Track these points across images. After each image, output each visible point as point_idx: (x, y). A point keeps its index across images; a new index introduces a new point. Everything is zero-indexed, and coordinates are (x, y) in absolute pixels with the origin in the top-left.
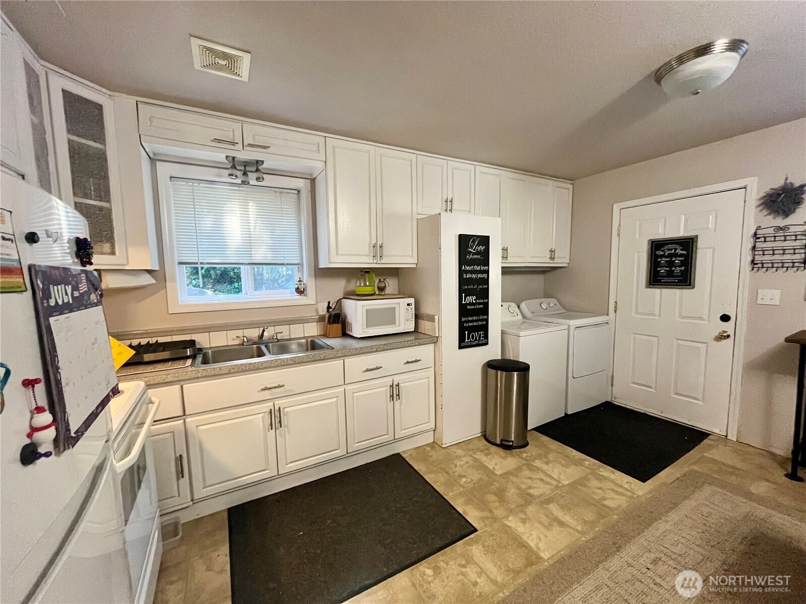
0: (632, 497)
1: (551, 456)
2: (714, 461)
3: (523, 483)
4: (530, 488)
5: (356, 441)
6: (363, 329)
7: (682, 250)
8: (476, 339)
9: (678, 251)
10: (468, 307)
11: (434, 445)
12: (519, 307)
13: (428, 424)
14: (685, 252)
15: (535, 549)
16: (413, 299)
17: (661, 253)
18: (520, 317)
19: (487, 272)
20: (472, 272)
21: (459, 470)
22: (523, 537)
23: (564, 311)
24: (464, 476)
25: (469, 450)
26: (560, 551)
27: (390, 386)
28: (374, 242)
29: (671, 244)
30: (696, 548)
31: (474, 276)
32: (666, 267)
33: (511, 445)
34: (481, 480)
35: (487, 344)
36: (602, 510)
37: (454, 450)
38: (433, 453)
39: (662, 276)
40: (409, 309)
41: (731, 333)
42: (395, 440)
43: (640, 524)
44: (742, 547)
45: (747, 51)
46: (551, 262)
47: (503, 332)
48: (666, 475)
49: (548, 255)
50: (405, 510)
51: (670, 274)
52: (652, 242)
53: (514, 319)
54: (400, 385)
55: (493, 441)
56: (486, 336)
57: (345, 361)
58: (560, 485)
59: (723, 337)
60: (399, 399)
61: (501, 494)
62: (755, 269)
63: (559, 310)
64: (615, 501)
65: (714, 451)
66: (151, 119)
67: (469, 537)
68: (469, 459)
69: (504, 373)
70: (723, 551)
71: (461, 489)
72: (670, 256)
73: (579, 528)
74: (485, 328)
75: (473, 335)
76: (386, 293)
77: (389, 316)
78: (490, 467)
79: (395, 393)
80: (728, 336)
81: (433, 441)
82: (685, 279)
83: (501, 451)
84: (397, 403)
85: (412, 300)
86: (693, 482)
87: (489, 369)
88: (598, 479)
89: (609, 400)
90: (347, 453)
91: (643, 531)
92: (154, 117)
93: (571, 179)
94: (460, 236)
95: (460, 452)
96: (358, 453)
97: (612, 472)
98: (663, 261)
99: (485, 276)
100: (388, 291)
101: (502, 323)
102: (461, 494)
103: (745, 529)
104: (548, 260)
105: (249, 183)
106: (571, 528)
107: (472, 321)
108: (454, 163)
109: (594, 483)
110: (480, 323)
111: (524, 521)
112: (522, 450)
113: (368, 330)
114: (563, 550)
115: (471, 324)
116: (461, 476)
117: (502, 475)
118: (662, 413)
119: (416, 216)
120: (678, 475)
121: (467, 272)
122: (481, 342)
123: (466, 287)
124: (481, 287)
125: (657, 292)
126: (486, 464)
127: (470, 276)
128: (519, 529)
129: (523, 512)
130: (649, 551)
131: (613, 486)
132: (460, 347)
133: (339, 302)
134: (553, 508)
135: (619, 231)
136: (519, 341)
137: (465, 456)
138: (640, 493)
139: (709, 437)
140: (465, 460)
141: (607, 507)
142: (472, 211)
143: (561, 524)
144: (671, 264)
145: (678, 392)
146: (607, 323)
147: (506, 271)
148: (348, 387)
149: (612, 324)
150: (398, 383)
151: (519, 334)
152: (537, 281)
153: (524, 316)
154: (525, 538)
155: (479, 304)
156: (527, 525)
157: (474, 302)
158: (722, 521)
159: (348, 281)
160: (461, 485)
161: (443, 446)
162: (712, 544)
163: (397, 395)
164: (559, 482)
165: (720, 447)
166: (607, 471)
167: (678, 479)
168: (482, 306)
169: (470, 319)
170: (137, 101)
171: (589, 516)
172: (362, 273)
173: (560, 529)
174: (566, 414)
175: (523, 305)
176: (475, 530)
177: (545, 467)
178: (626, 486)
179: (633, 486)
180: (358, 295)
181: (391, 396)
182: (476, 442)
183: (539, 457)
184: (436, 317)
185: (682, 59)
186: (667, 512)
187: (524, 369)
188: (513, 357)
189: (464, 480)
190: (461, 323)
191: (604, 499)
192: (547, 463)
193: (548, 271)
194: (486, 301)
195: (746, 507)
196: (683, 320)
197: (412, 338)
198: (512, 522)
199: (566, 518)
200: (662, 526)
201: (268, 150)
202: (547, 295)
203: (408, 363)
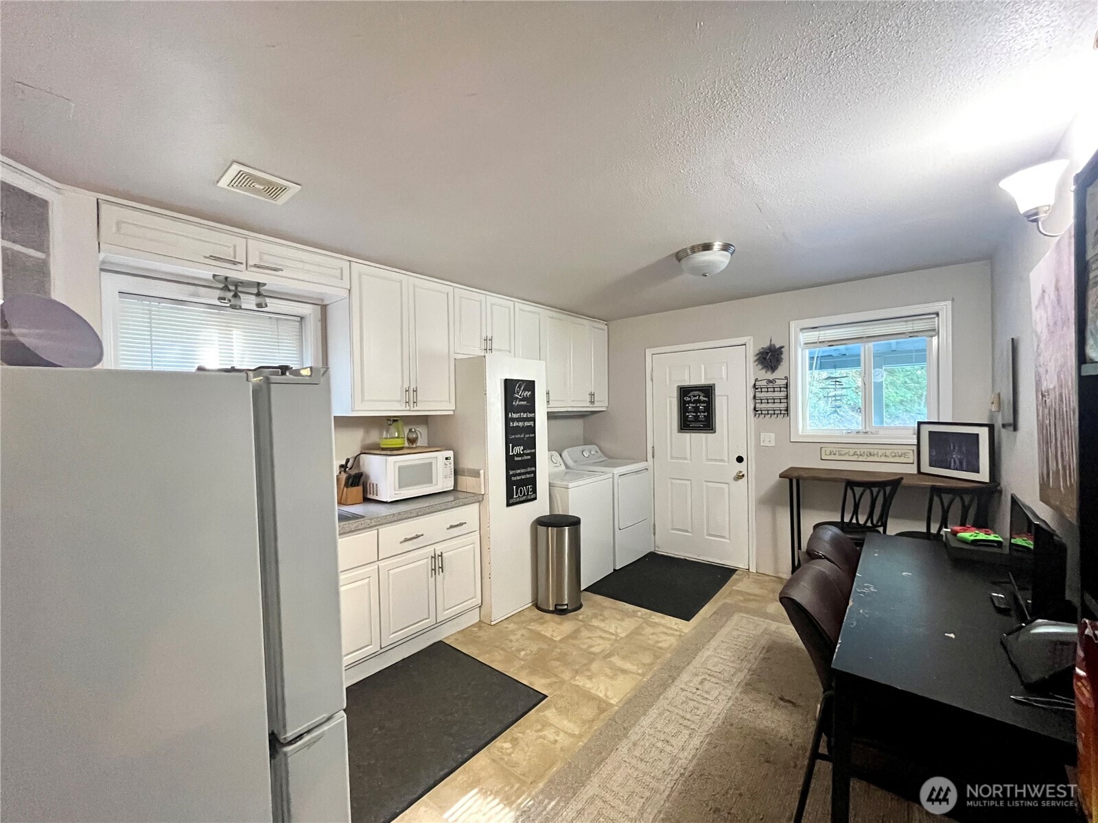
0: (680, 636)
1: (606, 613)
2: (740, 593)
3: (583, 644)
4: (591, 646)
5: (391, 632)
6: (395, 490)
7: (704, 397)
8: (524, 495)
9: (701, 397)
10: (516, 459)
11: (480, 624)
12: (561, 456)
13: (474, 599)
14: (706, 399)
15: (604, 698)
16: (452, 452)
17: (688, 399)
18: (563, 467)
19: (533, 419)
20: (519, 420)
21: (515, 645)
22: (592, 691)
23: (606, 458)
24: (523, 650)
25: (523, 622)
26: (627, 694)
27: (432, 557)
28: (406, 386)
29: (696, 390)
30: (731, 664)
31: (521, 424)
32: (693, 412)
33: (565, 609)
34: (540, 649)
35: (535, 499)
36: (656, 652)
37: (506, 626)
38: (481, 633)
39: (689, 421)
40: (448, 463)
41: (745, 472)
42: (438, 624)
43: (688, 656)
44: (761, 655)
45: (734, 250)
46: (591, 406)
47: (550, 485)
48: (706, 611)
49: (588, 398)
50: (465, 696)
51: (696, 419)
52: (681, 388)
53: (557, 470)
54: (443, 554)
55: (546, 608)
56: (534, 491)
57: (380, 530)
58: (618, 638)
59: (740, 477)
60: (442, 572)
61: (563, 658)
62: (757, 415)
63: (600, 457)
64: (668, 642)
65: (740, 584)
66: (119, 224)
67: (540, 705)
68: (523, 632)
69: (555, 529)
70: (749, 661)
71: (523, 663)
72: (696, 402)
73: (640, 671)
74: (533, 481)
75: (521, 490)
76: (418, 445)
77: (425, 473)
78: (548, 635)
79: (438, 564)
80: (743, 476)
81: (478, 620)
82: (708, 425)
83: (556, 617)
84: (440, 577)
85: (450, 454)
86: (725, 613)
87: (539, 527)
88: (651, 626)
89: (653, 550)
90: (381, 648)
91: (691, 661)
92: (124, 222)
93: (606, 320)
94: (506, 381)
95: (512, 626)
96: (394, 646)
97: (662, 617)
98: (690, 406)
99: (531, 423)
100: (419, 443)
101: (549, 475)
102: (522, 667)
103: (763, 642)
104: (588, 404)
105: (240, 307)
106: (634, 673)
107: (520, 474)
108: (493, 299)
109: (648, 630)
110: (528, 476)
111: (590, 678)
112: (578, 612)
113: (401, 492)
114: (628, 693)
115: (519, 478)
116: (519, 651)
117: (561, 641)
118: (698, 556)
119: (453, 356)
120: (714, 610)
121: (513, 420)
122: (529, 497)
123: (513, 437)
124: (528, 436)
125: (687, 436)
126: (543, 633)
127: (517, 424)
128: (587, 686)
129: (588, 670)
130: (697, 675)
131: (665, 630)
132: (508, 505)
133: (357, 458)
134: (615, 660)
135: (652, 375)
136: (568, 492)
137: (518, 629)
138: (686, 631)
139: (737, 572)
140: (520, 633)
141: (660, 648)
142: (513, 352)
143: (624, 671)
144: (696, 410)
145: (711, 533)
146: (647, 469)
147: (551, 416)
148: (382, 564)
149: (651, 469)
150: (442, 553)
151: (568, 485)
152: (577, 427)
153: (567, 467)
154: (593, 691)
155: (527, 455)
156: (594, 680)
157: (522, 452)
158: (748, 639)
159: (367, 432)
160: (521, 659)
161: (493, 623)
162: (742, 658)
163: (439, 567)
164: (616, 635)
165: (744, 579)
166: (657, 618)
167: (715, 612)
168: (529, 457)
169: (518, 471)
170: (97, 199)
171: (647, 659)
172: (389, 422)
173: (623, 676)
174: (614, 570)
175: (565, 454)
176: (545, 697)
177: (602, 625)
178: (675, 627)
179: (680, 626)
180: (383, 449)
181: (432, 570)
182: (526, 613)
183: (595, 616)
184: (482, 472)
185: (694, 249)
186: (709, 641)
187: (574, 523)
188: (563, 511)
189: (523, 653)
190: (508, 477)
191: (658, 642)
192: (603, 620)
193: (588, 415)
194: (533, 451)
195: (764, 624)
196: (710, 463)
197: (451, 498)
198: (581, 681)
199: (628, 666)
200: (706, 653)
201: (279, 273)
202: (587, 442)
203: (452, 527)
